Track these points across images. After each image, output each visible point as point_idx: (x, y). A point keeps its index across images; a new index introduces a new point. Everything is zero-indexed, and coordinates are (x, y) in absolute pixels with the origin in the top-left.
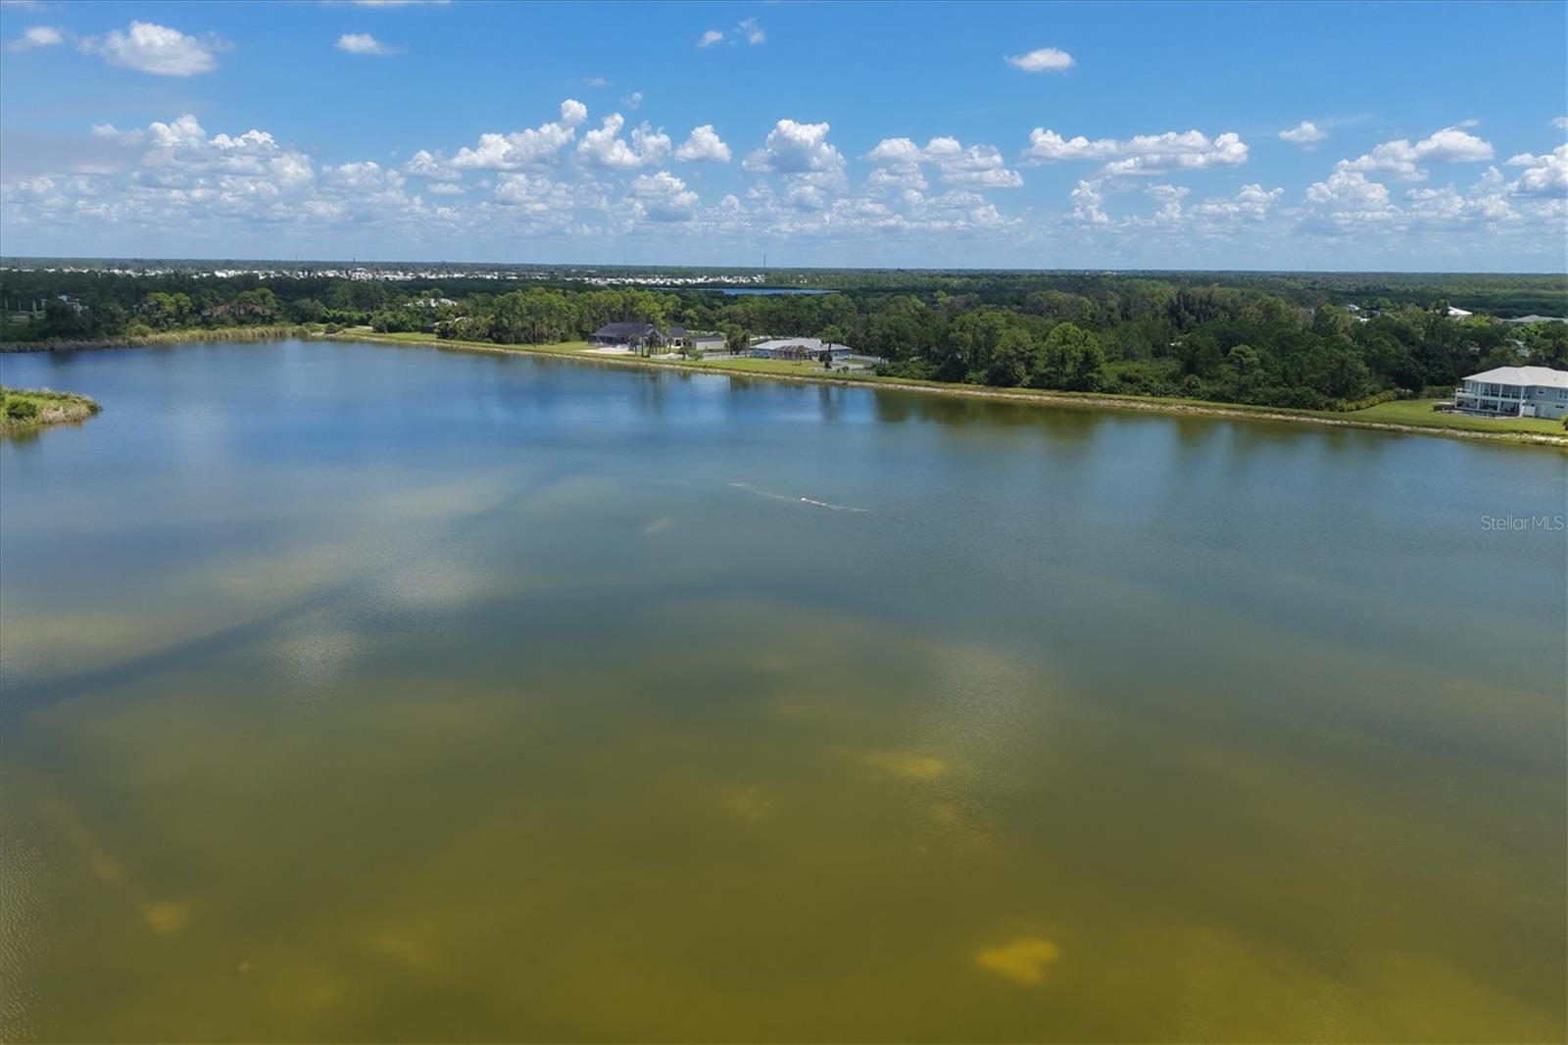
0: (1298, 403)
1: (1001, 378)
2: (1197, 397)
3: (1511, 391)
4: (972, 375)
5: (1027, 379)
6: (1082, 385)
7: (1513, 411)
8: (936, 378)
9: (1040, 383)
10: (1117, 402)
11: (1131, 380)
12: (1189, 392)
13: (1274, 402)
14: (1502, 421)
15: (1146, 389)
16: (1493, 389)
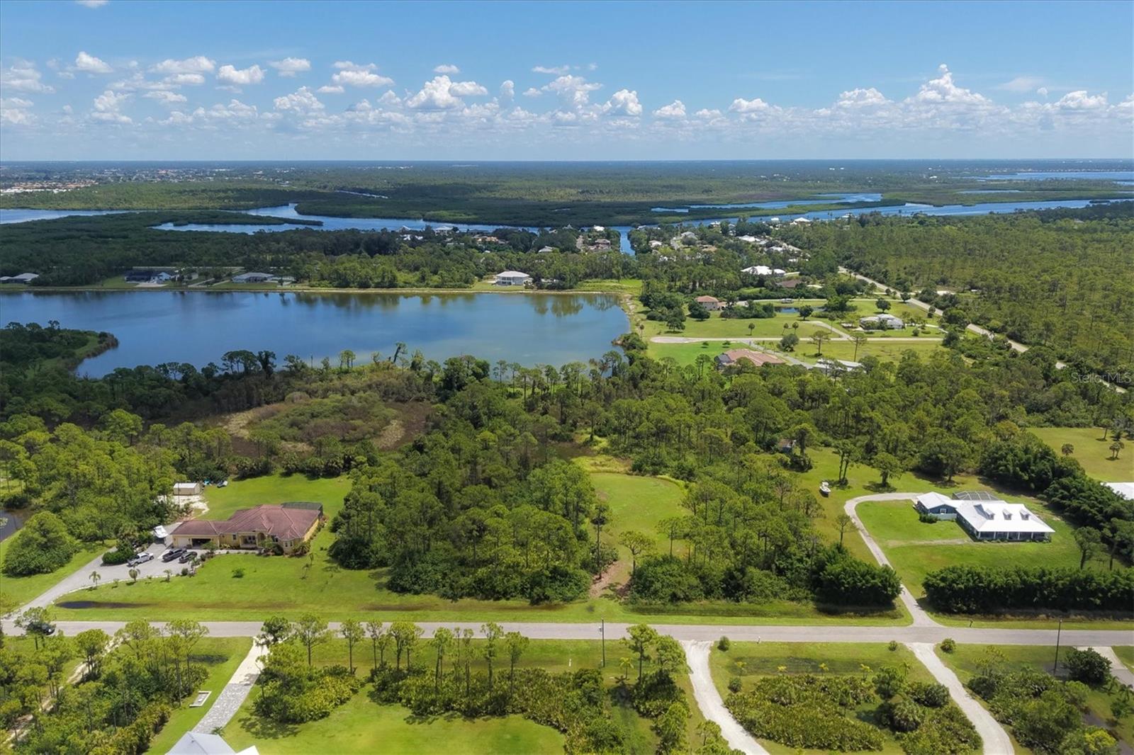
0: (460, 287)
1: (364, 285)
2: (431, 287)
3: (509, 279)
4: (352, 285)
5: (373, 285)
6: (392, 285)
7: (510, 284)
8: (336, 287)
9: (378, 286)
10: (404, 291)
11: (406, 283)
12: (427, 285)
13: (453, 287)
14: (508, 287)
15: (414, 286)
16: (504, 278)
